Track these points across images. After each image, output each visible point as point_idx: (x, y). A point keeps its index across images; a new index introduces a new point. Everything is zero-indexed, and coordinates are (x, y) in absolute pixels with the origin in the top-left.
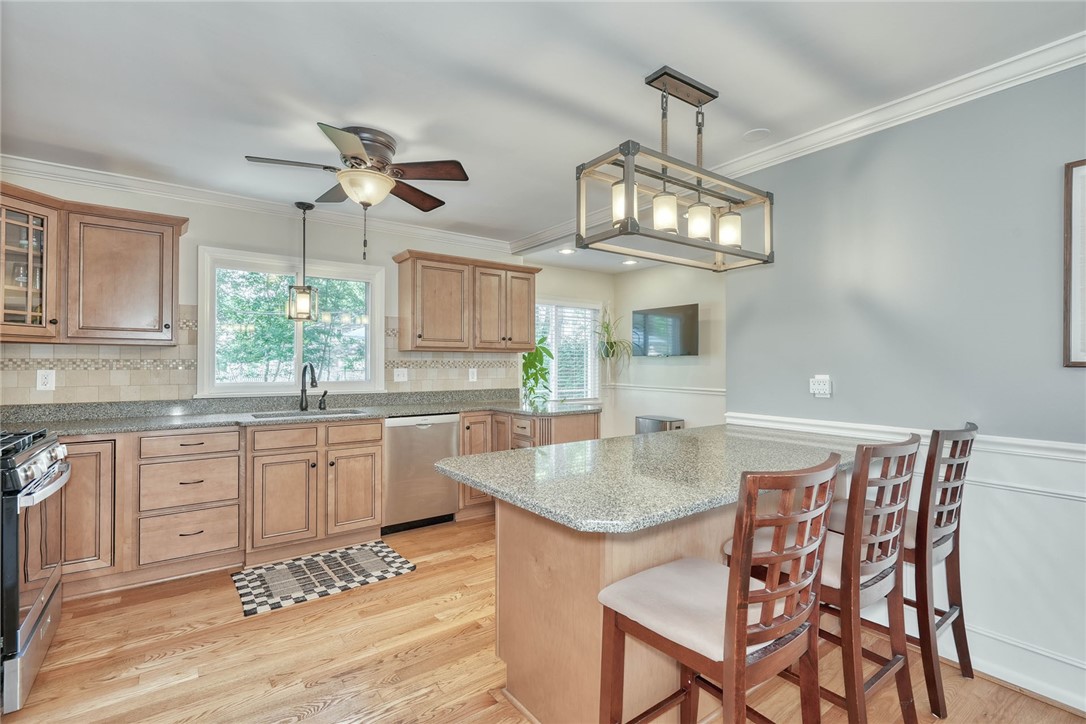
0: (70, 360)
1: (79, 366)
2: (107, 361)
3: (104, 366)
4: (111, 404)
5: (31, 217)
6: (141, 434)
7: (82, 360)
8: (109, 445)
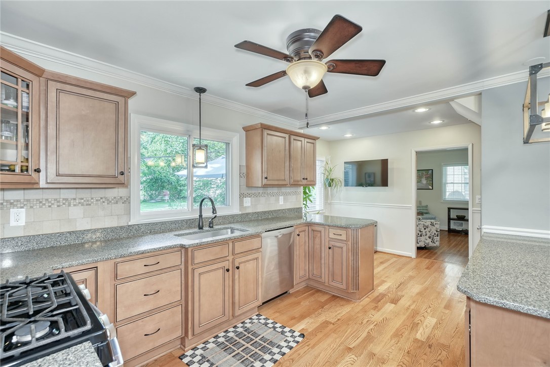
0: (37, 200)
1: (45, 204)
2: (66, 200)
3: (64, 204)
4: (70, 233)
5: (20, 80)
6: (115, 260)
7: (47, 200)
8: (93, 272)
